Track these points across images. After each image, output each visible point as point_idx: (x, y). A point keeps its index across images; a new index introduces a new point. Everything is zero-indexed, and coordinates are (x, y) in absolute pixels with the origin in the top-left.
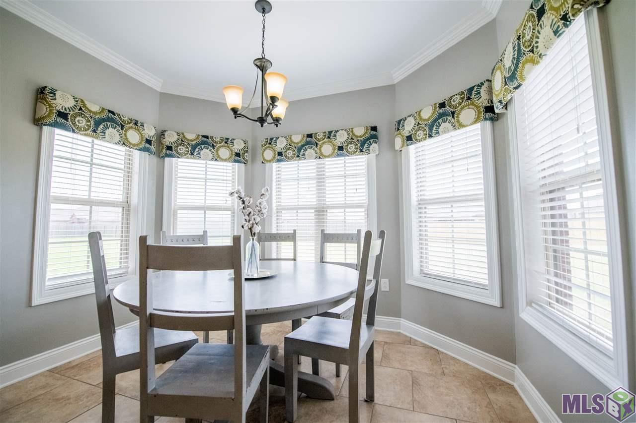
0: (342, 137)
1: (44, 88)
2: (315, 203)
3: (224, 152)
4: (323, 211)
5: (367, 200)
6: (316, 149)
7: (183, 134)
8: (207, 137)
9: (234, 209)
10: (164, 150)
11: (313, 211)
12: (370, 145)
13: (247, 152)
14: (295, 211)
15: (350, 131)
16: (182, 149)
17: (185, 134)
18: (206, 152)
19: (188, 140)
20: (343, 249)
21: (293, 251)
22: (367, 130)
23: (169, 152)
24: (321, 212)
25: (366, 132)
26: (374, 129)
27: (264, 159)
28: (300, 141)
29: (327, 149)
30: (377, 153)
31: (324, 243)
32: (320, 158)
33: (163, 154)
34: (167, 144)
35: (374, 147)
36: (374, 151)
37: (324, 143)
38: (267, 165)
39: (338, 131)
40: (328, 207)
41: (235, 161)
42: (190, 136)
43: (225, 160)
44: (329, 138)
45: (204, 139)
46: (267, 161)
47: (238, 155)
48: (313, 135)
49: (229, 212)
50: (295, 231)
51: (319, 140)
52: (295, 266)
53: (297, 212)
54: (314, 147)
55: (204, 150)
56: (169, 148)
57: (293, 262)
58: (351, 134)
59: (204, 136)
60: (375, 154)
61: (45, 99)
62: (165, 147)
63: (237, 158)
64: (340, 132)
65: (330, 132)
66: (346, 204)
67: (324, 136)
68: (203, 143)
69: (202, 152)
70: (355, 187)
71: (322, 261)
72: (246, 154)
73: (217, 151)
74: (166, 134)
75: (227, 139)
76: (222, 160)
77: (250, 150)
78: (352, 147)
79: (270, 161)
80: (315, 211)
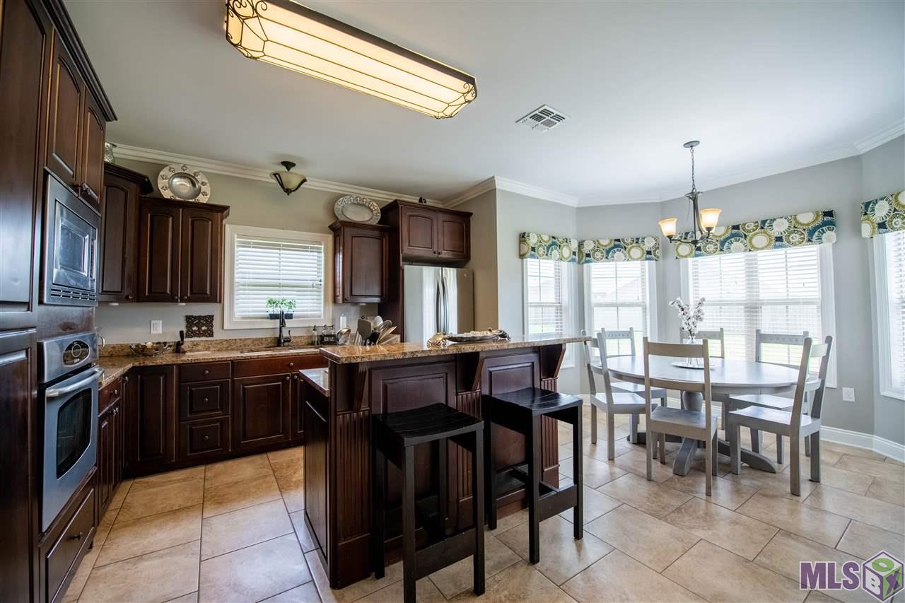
0: (780, 227)
1: (524, 233)
2: (745, 299)
3: (636, 252)
4: (756, 308)
5: (820, 296)
6: (745, 241)
7: (598, 241)
8: (619, 240)
9: (645, 305)
10: (584, 258)
11: (743, 307)
12: (822, 234)
13: (658, 248)
14: (719, 307)
15: (792, 218)
16: (598, 255)
17: (600, 241)
18: (618, 254)
19: (603, 246)
20: (787, 350)
21: (720, 350)
22: (818, 215)
23: (588, 259)
24: (753, 309)
25: (816, 219)
26: (829, 213)
27: (678, 255)
28: (724, 235)
29: (760, 240)
30: (834, 242)
31: (760, 343)
32: (750, 250)
33: (583, 261)
34: (586, 252)
35: (830, 235)
36: (829, 240)
37: (755, 234)
38: (682, 260)
39: (775, 219)
40: (763, 304)
41: (647, 259)
42: (605, 242)
43: (637, 259)
44: (762, 228)
45: (617, 243)
46: (682, 257)
47: (649, 253)
48: (740, 226)
49: (640, 308)
50: (722, 329)
51: (749, 232)
52: (723, 363)
53: (721, 308)
54: (741, 239)
55: (618, 252)
56: (588, 255)
57: (721, 359)
58: (794, 222)
59: (616, 240)
60: (831, 244)
61: (525, 241)
62: (584, 255)
63: (648, 256)
64: (778, 220)
65: (764, 222)
66: (788, 299)
67: (755, 226)
68: (616, 246)
69: (615, 255)
70: (801, 281)
71: (758, 360)
72: (657, 251)
73: (629, 252)
74: (585, 243)
75: (638, 239)
76: (634, 259)
77: (660, 246)
78: (796, 237)
79: (686, 257)
80: (745, 308)
